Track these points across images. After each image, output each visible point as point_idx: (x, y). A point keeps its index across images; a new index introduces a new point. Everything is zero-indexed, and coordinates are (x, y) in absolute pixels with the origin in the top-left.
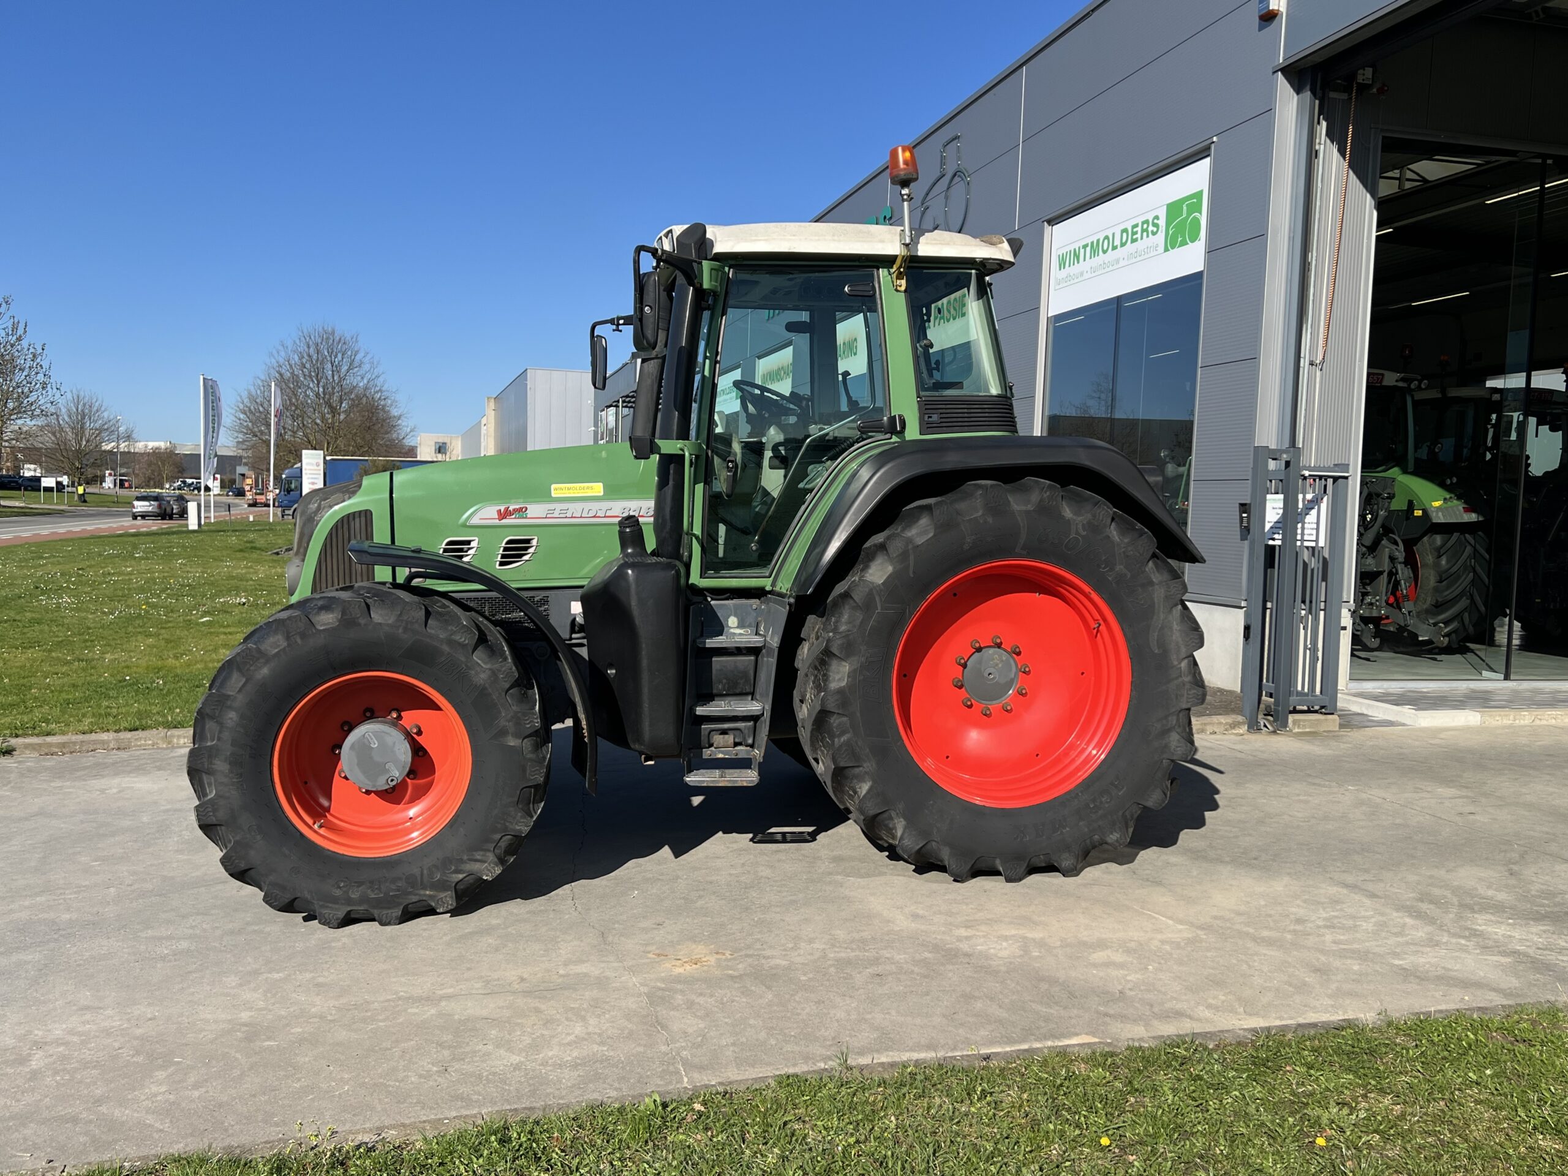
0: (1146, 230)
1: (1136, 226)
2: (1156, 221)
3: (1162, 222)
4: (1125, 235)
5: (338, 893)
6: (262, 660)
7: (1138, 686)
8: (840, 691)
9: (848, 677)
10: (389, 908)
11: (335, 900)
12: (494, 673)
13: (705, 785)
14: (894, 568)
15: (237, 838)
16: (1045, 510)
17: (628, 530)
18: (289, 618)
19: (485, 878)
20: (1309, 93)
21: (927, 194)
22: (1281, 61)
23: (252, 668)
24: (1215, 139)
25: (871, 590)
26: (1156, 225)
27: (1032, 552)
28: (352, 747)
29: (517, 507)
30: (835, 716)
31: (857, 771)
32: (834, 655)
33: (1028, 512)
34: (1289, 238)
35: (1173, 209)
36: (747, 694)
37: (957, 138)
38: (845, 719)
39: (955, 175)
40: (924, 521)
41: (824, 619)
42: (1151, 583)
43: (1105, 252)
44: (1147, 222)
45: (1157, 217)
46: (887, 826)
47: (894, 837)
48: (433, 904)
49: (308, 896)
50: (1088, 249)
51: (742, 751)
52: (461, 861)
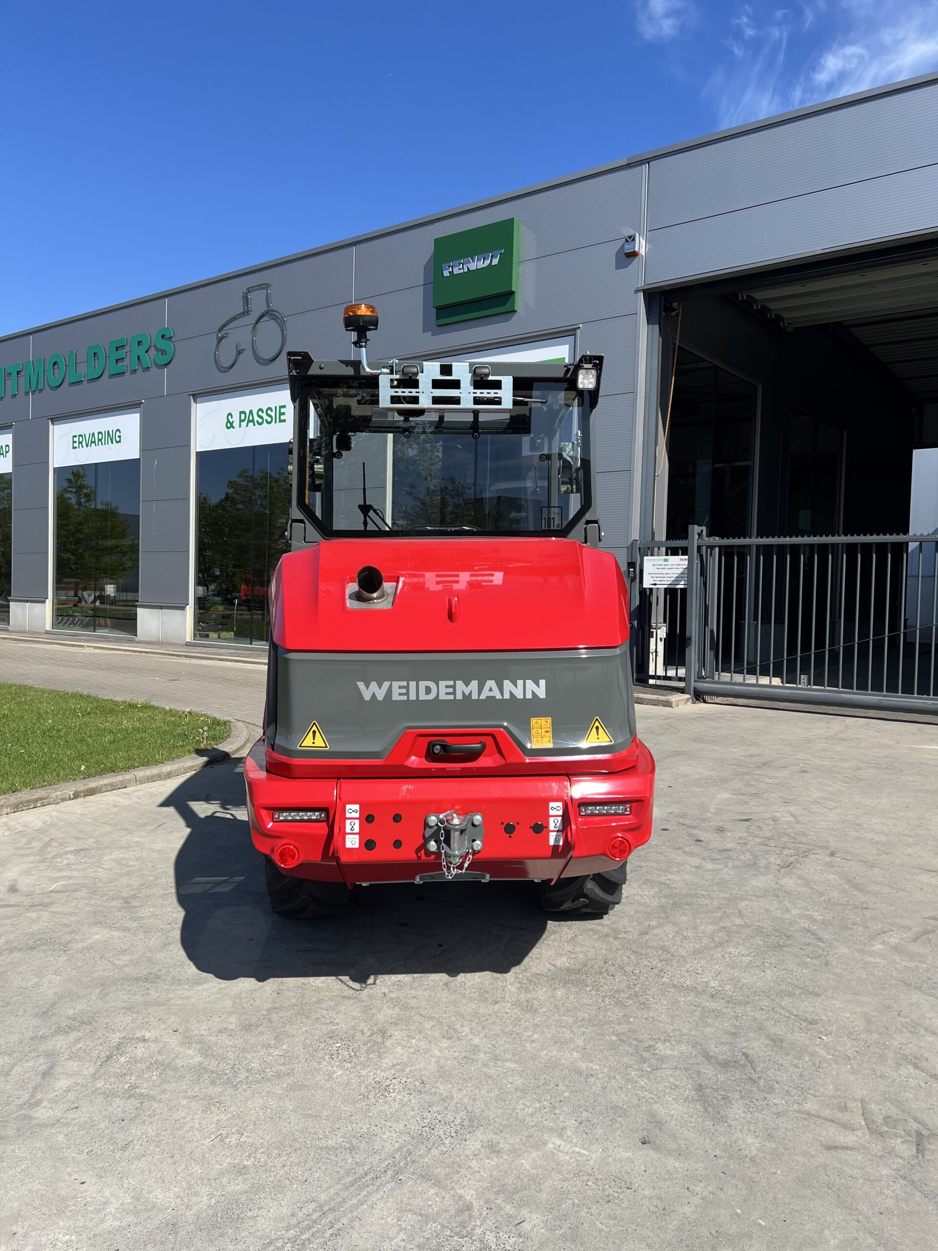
21: (226, 324)
22: (643, 285)
24: (581, 326)
34: (646, 396)
37: (265, 286)
39: (264, 314)
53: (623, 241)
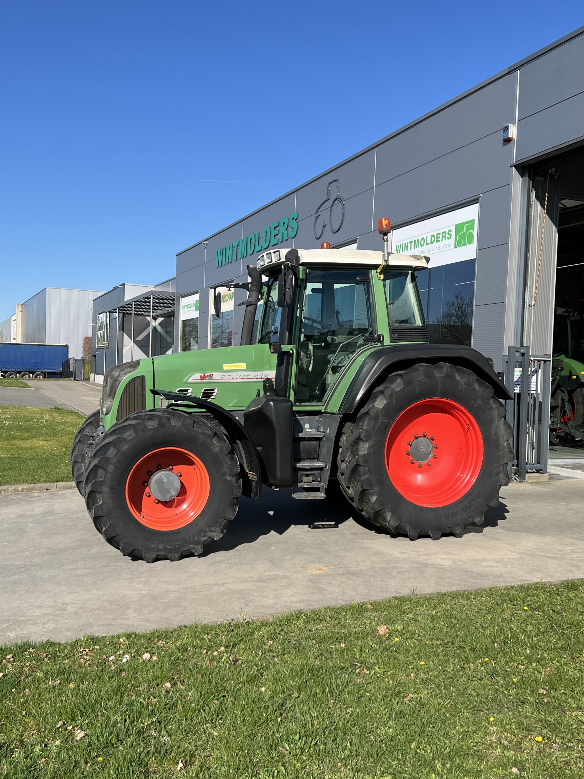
0: (445, 237)
1: (439, 234)
2: (450, 232)
3: (453, 233)
4: (433, 238)
5: (154, 546)
6: (125, 442)
7: (487, 453)
8: (364, 456)
9: (368, 449)
10: (175, 553)
11: (152, 550)
12: (221, 447)
13: (303, 498)
14: (387, 401)
15: (111, 522)
16: (449, 376)
17: (268, 385)
18: (137, 424)
19: (215, 539)
20: (528, 177)
21: (319, 208)
22: (514, 162)
23: (120, 446)
24: (481, 195)
25: (377, 411)
26: (450, 235)
27: (443, 395)
28: (156, 482)
29: (209, 374)
30: (362, 467)
31: (371, 491)
32: (362, 440)
33: (441, 377)
34: (519, 245)
35: (459, 227)
36: (315, 459)
37: (336, 180)
38: (366, 468)
39: (336, 200)
40: (399, 380)
41: (355, 424)
42: (492, 408)
43: (422, 246)
44: (445, 232)
45: (450, 231)
46: (383, 516)
47: (386, 521)
48: (193, 551)
49: (140, 548)
50: (413, 244)
51: (315, 484)
52: (206, 531)
53: (503, 130)
